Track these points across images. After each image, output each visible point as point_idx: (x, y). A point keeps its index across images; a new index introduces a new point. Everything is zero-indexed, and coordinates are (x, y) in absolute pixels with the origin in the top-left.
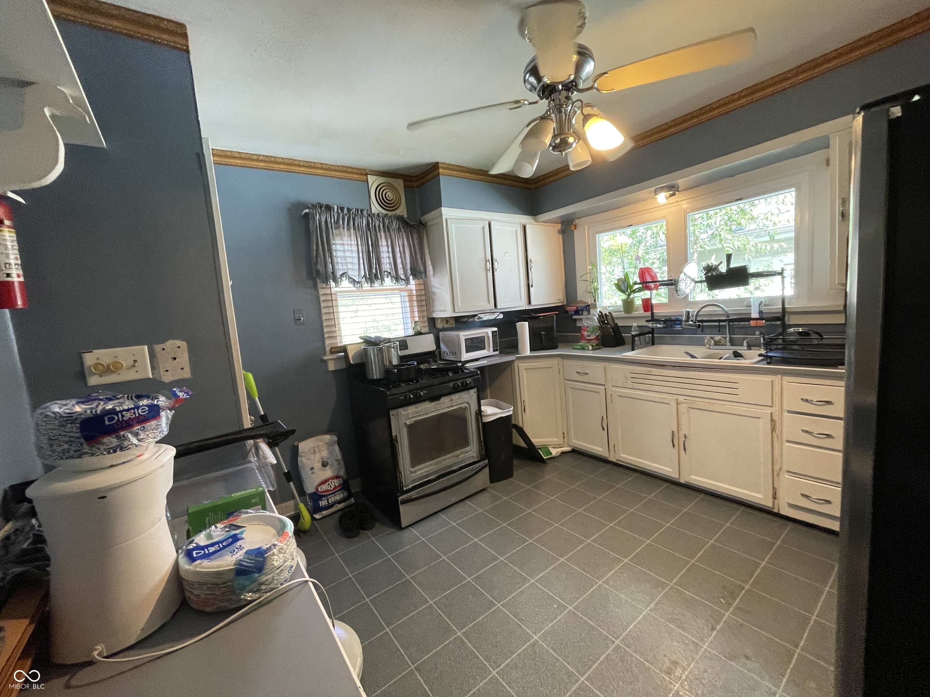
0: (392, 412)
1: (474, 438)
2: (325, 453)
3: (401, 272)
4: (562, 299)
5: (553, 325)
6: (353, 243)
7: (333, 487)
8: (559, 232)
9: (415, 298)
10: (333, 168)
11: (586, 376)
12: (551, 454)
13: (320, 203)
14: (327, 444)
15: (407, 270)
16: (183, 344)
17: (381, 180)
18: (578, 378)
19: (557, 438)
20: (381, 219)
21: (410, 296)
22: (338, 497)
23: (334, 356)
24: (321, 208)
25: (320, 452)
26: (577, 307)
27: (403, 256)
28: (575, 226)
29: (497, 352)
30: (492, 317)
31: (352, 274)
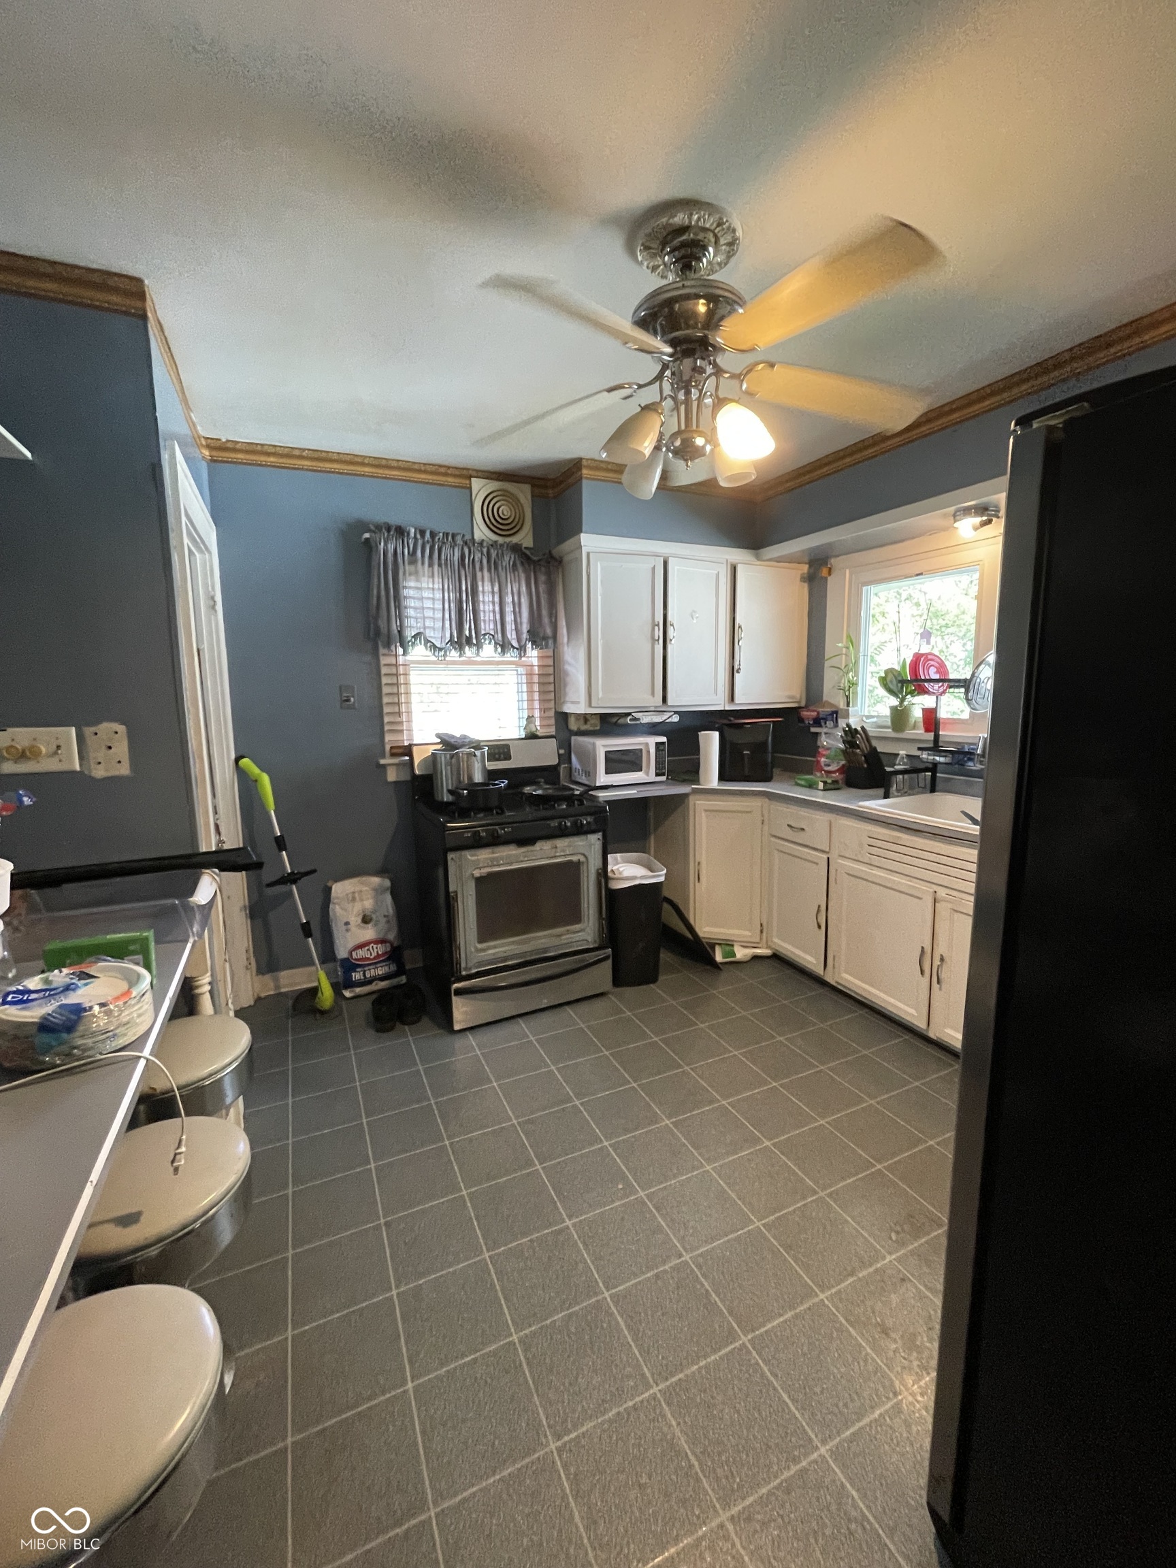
0: (450, 856)
1: (591, 912)
2: (368, 904)
3: (511, 635)
4: (798, 696)
5: (767, 740)
6: (436, 586)
7: (374, 954)
8: (803, 579)
9: (536, 679)
10: (416, 467)
11: (802, 833)
12: (734, 955)
13: (388, 524)
14: (375, 890)
15: (522, 634)
16: (121, 729)
17: (493, 485)
18: (789, 834)
19: (750, 931)
20: (485, 550)
21: (530, 675)
22: (380, 971)
23: (395, 760)
24: (389, 530)
25: (362, 900)
26: (818, 713)
27: (517, 609)
28: (830, 569)
29: (663, 778)
30: (658, 719)
31: (432, 635)
